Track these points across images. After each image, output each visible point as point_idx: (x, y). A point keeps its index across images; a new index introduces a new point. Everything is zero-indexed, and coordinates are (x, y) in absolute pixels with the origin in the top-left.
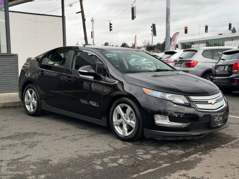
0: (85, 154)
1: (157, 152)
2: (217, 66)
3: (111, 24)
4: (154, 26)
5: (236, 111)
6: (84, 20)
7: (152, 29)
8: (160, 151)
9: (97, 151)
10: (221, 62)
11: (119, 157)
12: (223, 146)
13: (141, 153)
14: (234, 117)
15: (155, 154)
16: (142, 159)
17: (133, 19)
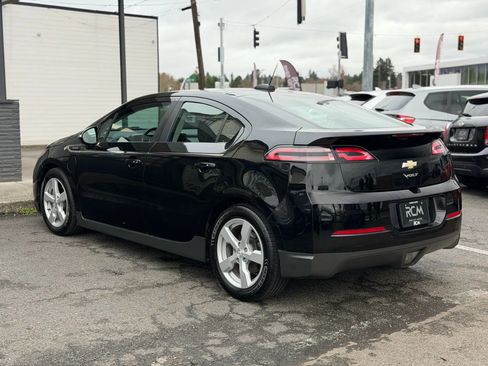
0: (88, 340)
1: (254, 339)
2: (455, 128)
3: (256, 33)
4: (343, 38)
5: (479, 235)
6: (197, 24)
7: (339, 43)
8: (261, 337)
9: (120, 332)
10: (463, 121)
11: (161, 350)
12: (412, 325)
13: (217, 342)
14: (467, 248)
15: (247, 344)
16: (210, 359)
17: (299, 21)
